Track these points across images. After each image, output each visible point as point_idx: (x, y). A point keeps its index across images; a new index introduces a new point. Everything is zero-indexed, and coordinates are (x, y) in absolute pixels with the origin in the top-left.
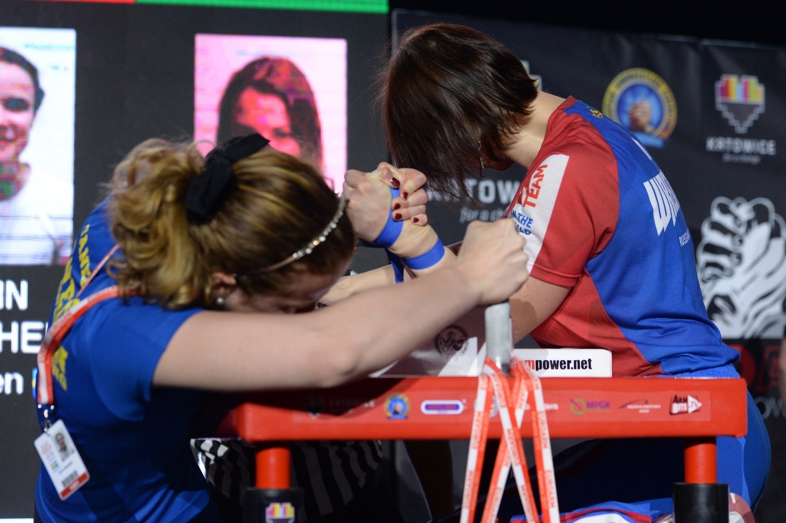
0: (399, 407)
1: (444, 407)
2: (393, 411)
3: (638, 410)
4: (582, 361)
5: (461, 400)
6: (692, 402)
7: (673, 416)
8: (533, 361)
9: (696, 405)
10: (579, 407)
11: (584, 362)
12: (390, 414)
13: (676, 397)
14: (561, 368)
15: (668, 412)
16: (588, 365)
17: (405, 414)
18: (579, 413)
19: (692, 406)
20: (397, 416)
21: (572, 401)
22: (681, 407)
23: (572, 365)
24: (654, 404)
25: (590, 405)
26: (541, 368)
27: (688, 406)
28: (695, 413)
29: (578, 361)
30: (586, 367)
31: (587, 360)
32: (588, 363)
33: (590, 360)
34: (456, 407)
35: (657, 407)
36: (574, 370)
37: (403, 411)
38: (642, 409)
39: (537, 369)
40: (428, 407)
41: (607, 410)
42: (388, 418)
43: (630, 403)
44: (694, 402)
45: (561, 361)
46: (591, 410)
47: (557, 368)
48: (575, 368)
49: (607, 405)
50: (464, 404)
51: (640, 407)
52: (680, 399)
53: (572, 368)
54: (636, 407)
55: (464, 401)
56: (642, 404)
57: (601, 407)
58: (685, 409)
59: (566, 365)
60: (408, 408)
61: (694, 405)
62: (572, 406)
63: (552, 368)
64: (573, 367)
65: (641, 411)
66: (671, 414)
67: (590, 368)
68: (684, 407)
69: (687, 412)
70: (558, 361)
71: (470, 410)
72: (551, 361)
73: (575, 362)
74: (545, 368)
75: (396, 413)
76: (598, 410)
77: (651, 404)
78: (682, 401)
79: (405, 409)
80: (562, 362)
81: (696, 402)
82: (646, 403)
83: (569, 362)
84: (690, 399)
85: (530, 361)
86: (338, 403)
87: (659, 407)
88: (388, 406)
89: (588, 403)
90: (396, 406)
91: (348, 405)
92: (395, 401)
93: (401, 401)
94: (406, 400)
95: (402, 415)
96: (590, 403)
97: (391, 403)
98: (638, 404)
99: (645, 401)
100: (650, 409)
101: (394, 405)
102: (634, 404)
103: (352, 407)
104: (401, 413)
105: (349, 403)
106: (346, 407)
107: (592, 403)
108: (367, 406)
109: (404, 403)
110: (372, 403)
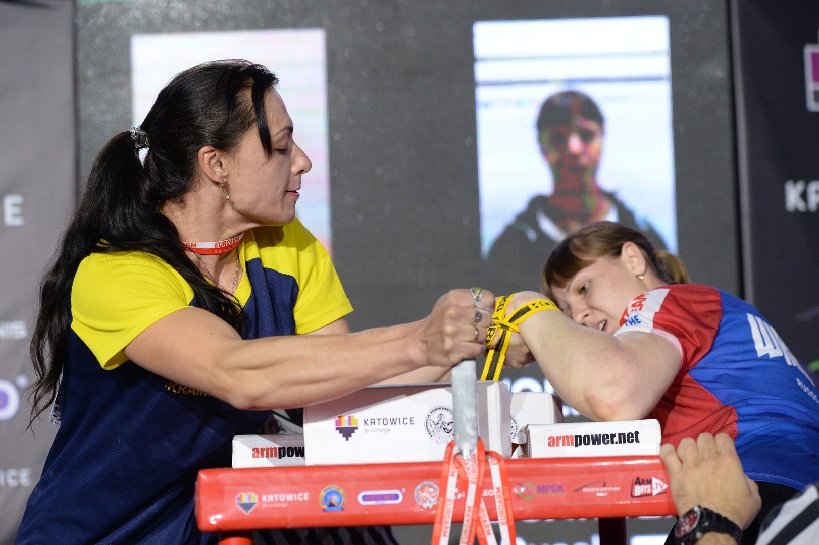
0: (335, 499)
1: (382, 497)
2: (328, 503)
3: (596, 492)
4: (628, 434)
5: (400, 490)
6: (657, 484)
7: (634, 499)
8: (571, 437)
9: (661, 488)
11: (630, 435)
12: (325, 507)
13: (638, 479)
14: (604, 443)
15: (630, 494)
16: (634, 438)
17: (341, 505)
18: (529, 498)
19: (657, 488)
20: (333, 508)
22: (644, 488)
23: (616, 439)
24: (613, 486)
25: (540, 489)
26: (581, 444)
27: (651, 488)
28: (660, 495)
29: (624, 434)
30: (633, 440)
31: (633, 433)
32: (634, 435)
33: (637, 433)
34: (395, 497)
35: (615, 489)
38: (599, 492)
39: (576, 446)
40: (365, 498)
41: (561, 494)
42: (324, 510)
43: (585, 487)
44: (660, 484)
45: (604, 435)
46: (542, 495)
47: (599, 443)
48: (620, 442)
49: (560, 488)
50: (403, 494)
51: (598, 489)
52: (643, 480)
53: (616, 443)
54: (592, 490)
55: (404, 490)
56: (599, 487)
57: (553, 491)
58: (649, 491)
59: (610, 439)
60: (344, 500)
61: (659, 486)
64: (618, 440)
66: (632, 496)
67: (637, 441)
68: (647, 489)
69: (651, 494)
70: (600, 435)
72: (592, 436)
73: (620, 435)
74: (585, 444)
75: (331, 505)
76: (551, 494)
77: (609, 487)
78: (645, 483)
79: (341, 500)
81: (662, 484)
82: (604, 485)
83: (613, 436)
84: (655, 481)
85: (567, 437)
86: (271, 498)
87: (619, 489)
88: (323, 499)
89: (539, 487)
90: (331, 499)
91: (282, 500)
92: (330, 493)
93: (337, 493)
94: (341, 491)
95: (337, 507)
96: (541, 487)
97: (327, 494)
98: (595, 487)
99: (603, 484)
100: (608, 492)
101: (329, 497)
102: (590, 487)
103: (286, 501)
104: (336, 505)
105: (282, 497)
106: (279, 502)
107: (543, 487)
108: (301, 499)
109: (340, 495)
110: (306, 496)
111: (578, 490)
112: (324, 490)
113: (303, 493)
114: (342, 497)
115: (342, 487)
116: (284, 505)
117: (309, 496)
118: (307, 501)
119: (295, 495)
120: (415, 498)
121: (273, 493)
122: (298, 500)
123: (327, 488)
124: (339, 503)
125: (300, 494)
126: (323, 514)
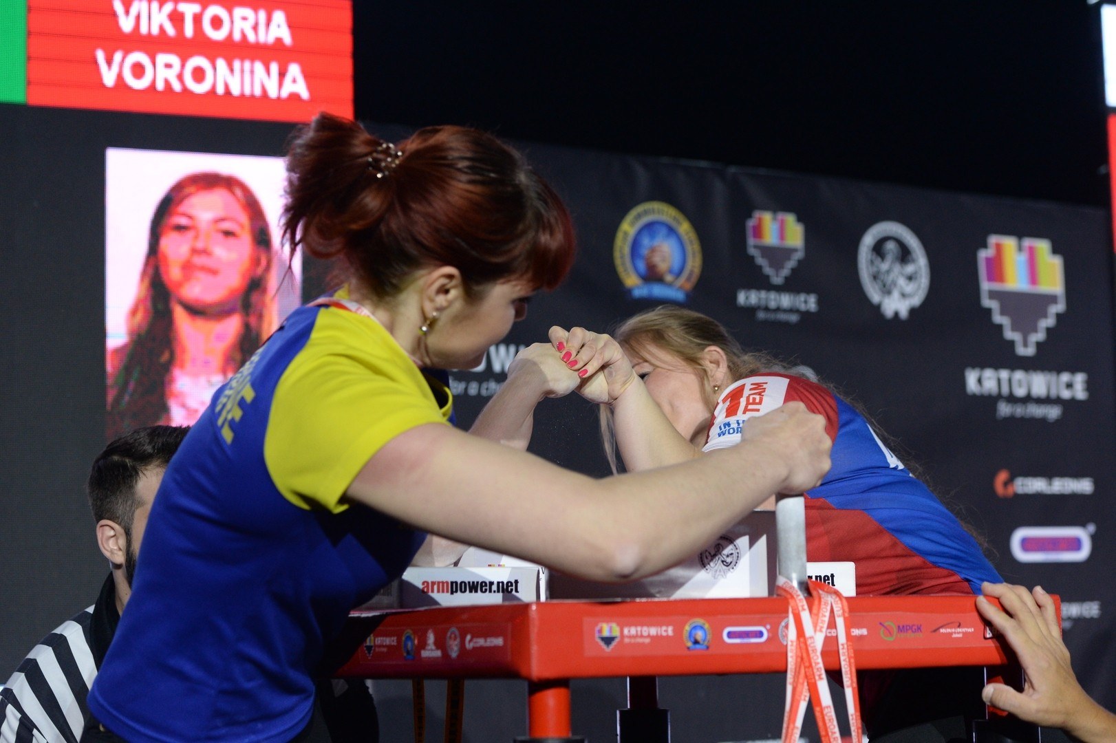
0: (700, 635)
1: (747, 635)
2: (693, 640)
3: (951, 634)
5: (765, 626)
7: (987, 641)
10: (890, 632)
11: (826, 578)
12: (690, 644)
15: (982, 636)
17: (706, 643)
18: (891, 639)
20: (697, 646)
21: (881, 624)
24: (966, 627)
25: (901, 629)
34: (760, 634)
35: (971, 630)
37: (704, 641)
38: (955, 633)
40: (730, 635)
41: (919, 635)
42: (688, 648)
43: (942, 627)
46: (902, 635)
49: (919, 629)
50: (768, 631)
51: (953, 630)
54: (949, 630)
55: (768, 627)
56: (955, 627)
57: (912, 631)
60: (709, 637)
62: (883, 629)
65: (954, 636)
66: (985, 638)
71: (774, 637)
75: (696, 642)
76: (910, 635)
77: (964, 627)
79: (706, 636)
82: (959, 626)
86: (633, 631)
87: (973, 630)
88: (688, 635)
89: (899, 627)
90: (695, 635)
91: (645, 634)
92: (695, 628)
93: (702, 628)
94: (707, 626)
95: (702, 645)
96: (901, 627)
97: (691, 631)
98: (951, 628)
99: (958, 624)
100: (963, 633)
101: (693, 632)
102: (946, 628)
103: (649, 636)
104: (701, 642)
105: (645, 631)
106: (642, 636)
107: (903, 626)
108: (664, 634)
109: (705, 630)
110: (669, 631)
111: (935, 631)
112: (689, 624)
113: (667, 625)
114: (708, 633)
115: (709, 622)
116: (647, 641)
117: (674, 631)
118: (670, 637)
119: (659, 629)
120: (780, 636)
121: (636, 625)
122: (661, 635)
123: (691, 621)
125: (664, 628)
126: (686, 652)
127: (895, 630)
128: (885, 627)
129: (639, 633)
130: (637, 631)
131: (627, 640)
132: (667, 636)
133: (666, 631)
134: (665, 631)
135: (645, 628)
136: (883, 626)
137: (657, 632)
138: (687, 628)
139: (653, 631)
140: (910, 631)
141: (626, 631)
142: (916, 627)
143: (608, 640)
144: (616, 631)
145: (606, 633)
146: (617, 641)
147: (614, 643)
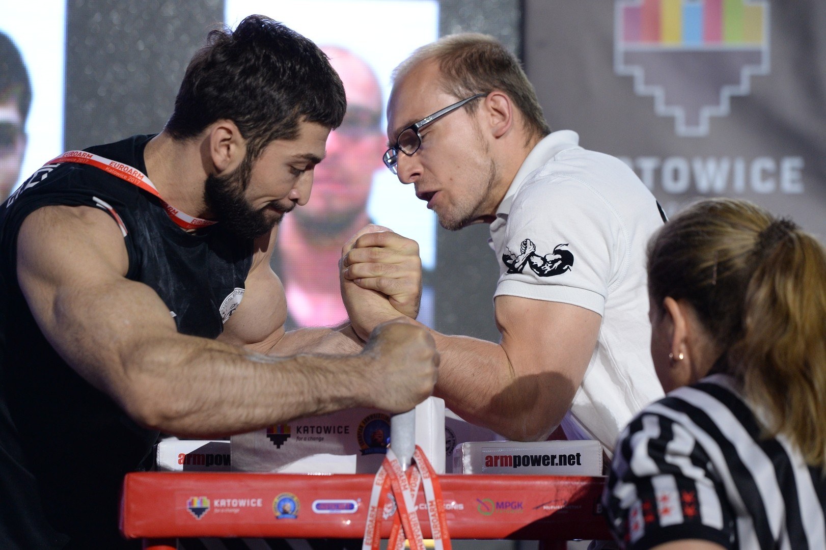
0: (288, 506)
1: (338, 506)
2: (281, 510)
4: (569, 456)
5: (355, 499)
7: (596, 516)
8: (510, 457)
10: (487, 508)
11: (571, 457)
14: (544, 464)
16: (576, 460)
18: (488, 514)
20: (286, 516)
21: (479, 500)
23: (557, 461)
24: (575, 505)
26: (519, 465)
29: (565, 456)
30: (574, 463)
31: (575, 455)
32: (576, 457)
33: (578, 455)
34: (351, 506)
35: (577, 507)
36: (559, 466)
39: (515, 467)
40: (319, 506)
41: (520, 511)
42: (277, 518)
43: (545, 504)
45: (545, 456)
46: (500, 511)
47: (539, 465)
48: (561, 464)
49: (519, 505)
50: (359, 503)
51: (558, 507)
53: (557, 464)
54: (552, 507)
55: (359, 500)
56: (560, 505)
57: (512, 507)
59: (550, 461)
60: (298, 508)
62: (480, 505)
63: (533, 465)
64: (559, 462)
67: (579, 464)
70: (540, 456)
71: (364, 508)
72: (532, 456)
73: (561, 456)
74: (524, 465)
75: (285, 512)
76: (509, 511)
79: (295, 508)
80: (546, 458)
83: (554, 457)
85: (506, 457)
86: (223, 503)
87: (580, 507)
88: (276, 506)
89: (498, 503)
90: (285, 506)
92: (284, 500)
93: (291, 500)
94: (295, 499)
95: (291, 514)
96: (500, 504)
97: (281, 501)
98: (555, 505)
100: (570, 510)
101: (282, 504)
102: (550, 505)
103: (238, 507)
104: (290, 512)
105: (235, 503)
106: (231, 507)
107: (502, 503)
108: (253, 505)
109: (294, 503)
110: (259, 503)
111: (537, 508)
112: (278, 497)
113: (257, 498)
114: (297, 505)
115: (297, 495)
116: (237, 511)
117: (263, 503)
118: (259, 507)
119: (248, 501)
121: (226, 498)
122: (250, 506)
123: (281, 494)
124: (293, 511)
125: (253, 500)
126: (276, 521)
127: (494, 506)
128: (484, 504)
129: (229, 505)
130: (227, 503)
131: (216, 511)
132: (256, 507)
133: (256, 503)
134: (254, 503)
135: (234, 501)
136: (480, 502)
137: (246, 503)
138: (276, 500)
139: (242, 503)
140: (510, 507)
141: (216, 503)
142: (516, 504)
143: (199, 511)
144: (206, 503)
145: (197, 505)
146: (207, 511)
147: (204, 513)
